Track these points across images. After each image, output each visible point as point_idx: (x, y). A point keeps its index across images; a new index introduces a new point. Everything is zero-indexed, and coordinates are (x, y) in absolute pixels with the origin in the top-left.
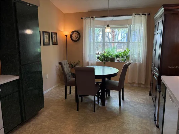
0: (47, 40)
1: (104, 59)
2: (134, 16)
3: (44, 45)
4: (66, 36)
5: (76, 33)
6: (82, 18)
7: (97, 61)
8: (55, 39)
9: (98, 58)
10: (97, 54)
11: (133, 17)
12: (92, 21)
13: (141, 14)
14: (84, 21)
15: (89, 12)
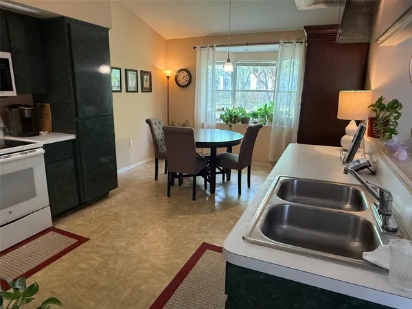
0: (132, 84)
1: (231, 120)
2: (281, 44)
3: (127, 91)
4: (168, 77)
5: (185, 72)
6: (194, 48)
7: (218, 122)
8: (148, 82)
9: (221, 117)
10: (219, 110)
11: (281, 47)
12: (211, 52)
13: (293, 41)
14: (198, 52)
15: (207, 37)
